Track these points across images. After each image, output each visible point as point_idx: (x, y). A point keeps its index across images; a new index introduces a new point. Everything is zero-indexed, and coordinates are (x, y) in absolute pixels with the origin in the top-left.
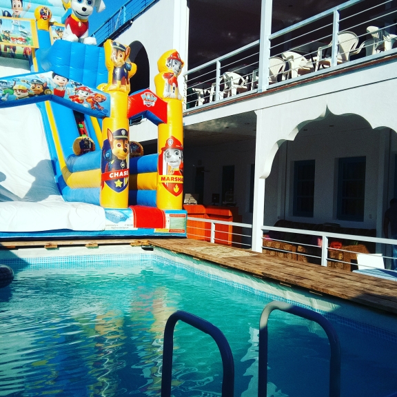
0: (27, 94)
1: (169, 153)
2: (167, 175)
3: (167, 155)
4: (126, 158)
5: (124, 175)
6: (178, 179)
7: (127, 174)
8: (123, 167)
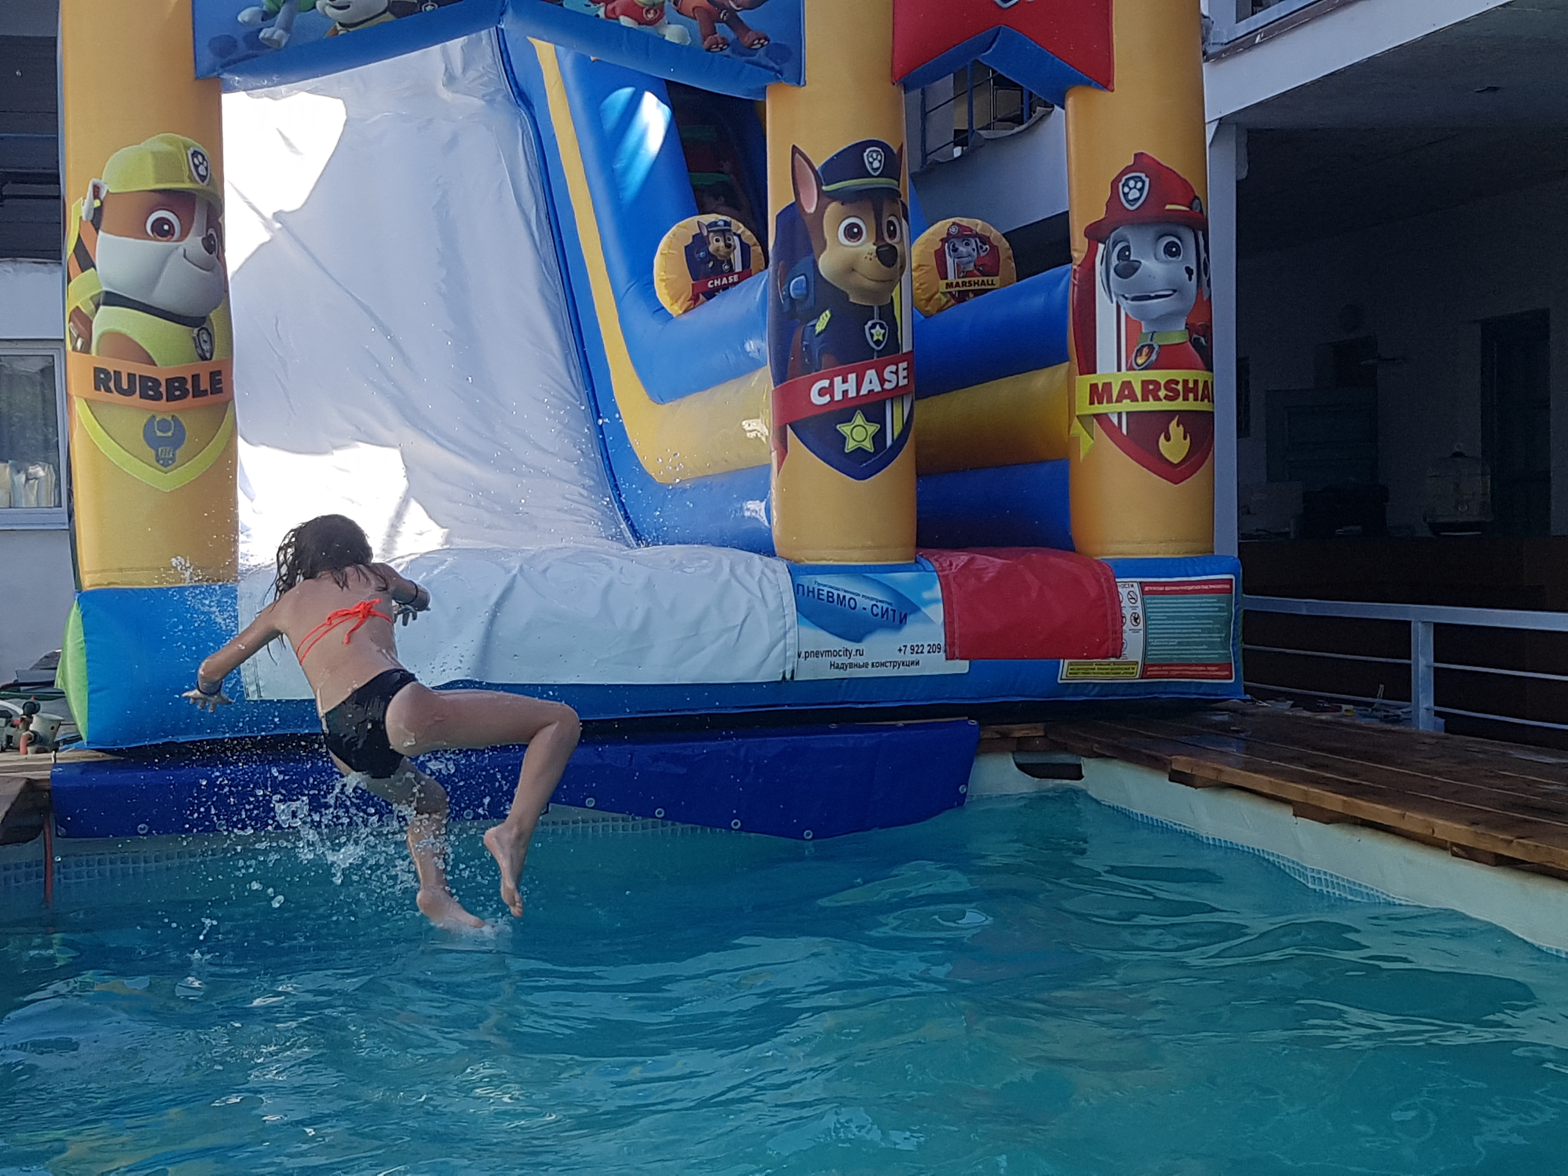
1: (1128, 248)
2: (1119, 369)
3: (1114, 261)
4: (895, 294)
5: (887, 386)
6: (1180, 387)
7: (903, 382)
8: (878, 343)
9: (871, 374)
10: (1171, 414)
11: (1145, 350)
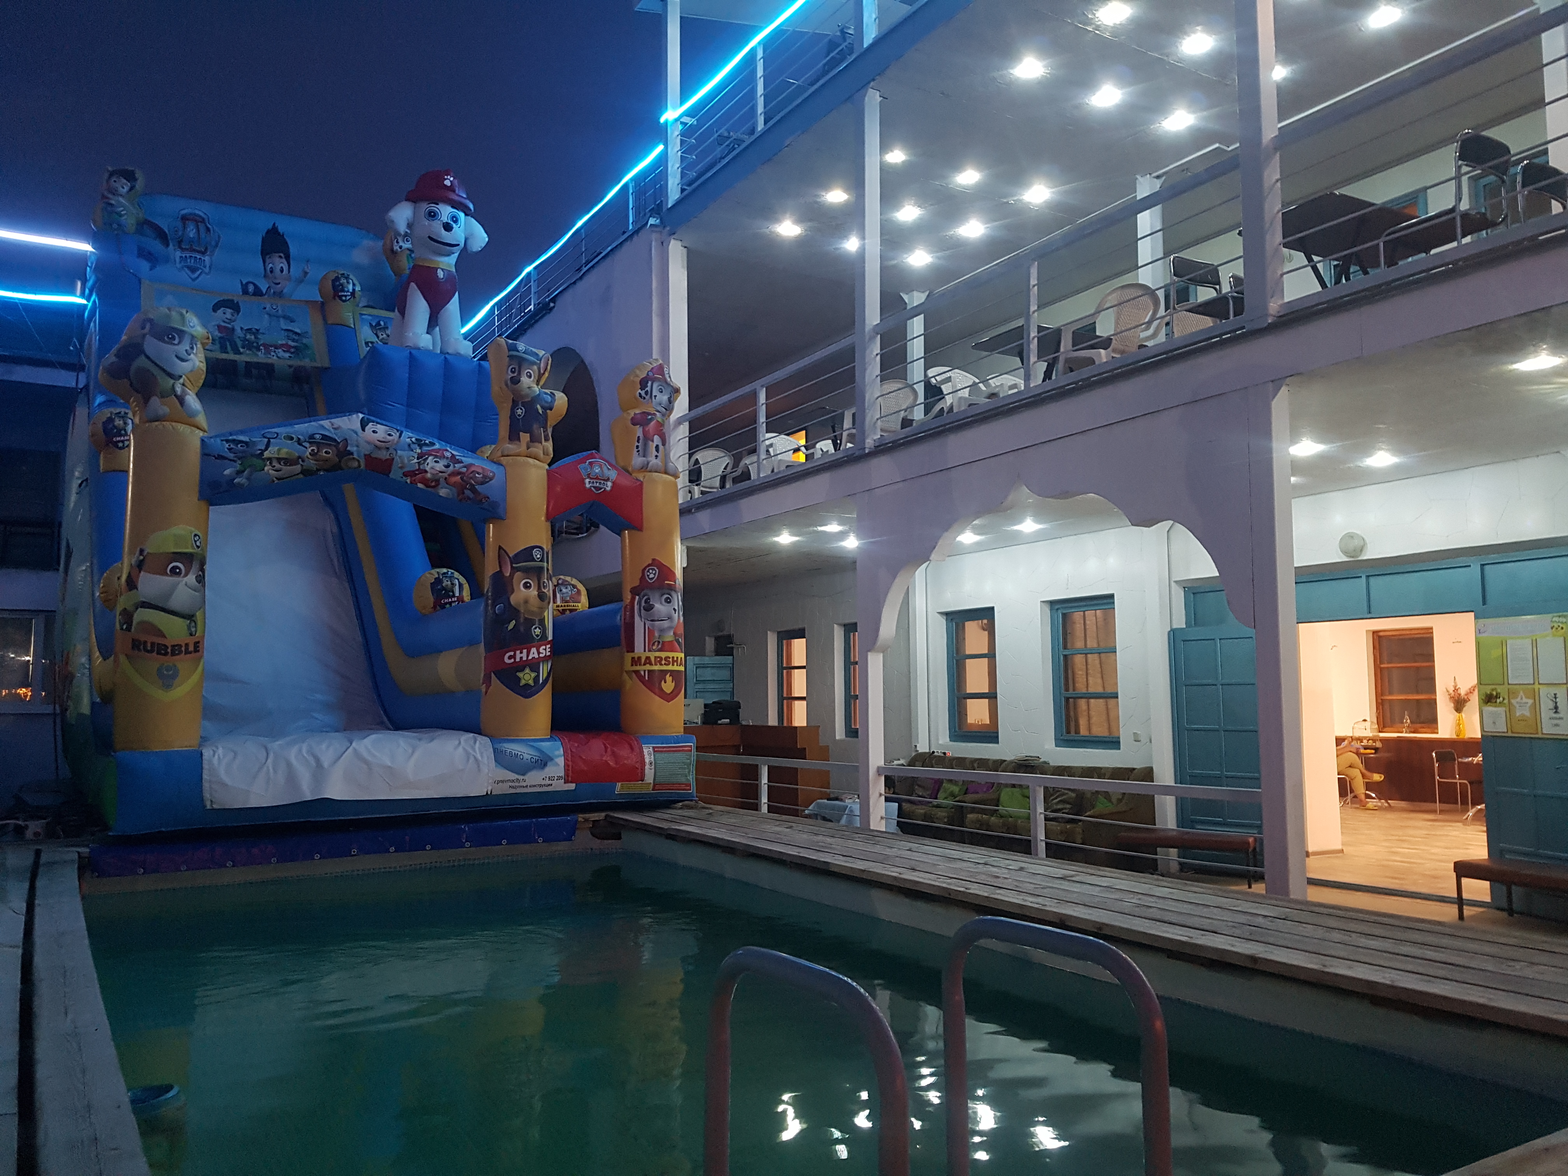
0: (298, 468)
1: (649, 599)
2: (645, 651)
3: (643, 604)
4: (546, 614)
5: (541, 655)
6: (671, 660)
7: (548, 654)
8: (537, 636)
9: (534, 650)
10: (666, 672)
11: (656, 643)
